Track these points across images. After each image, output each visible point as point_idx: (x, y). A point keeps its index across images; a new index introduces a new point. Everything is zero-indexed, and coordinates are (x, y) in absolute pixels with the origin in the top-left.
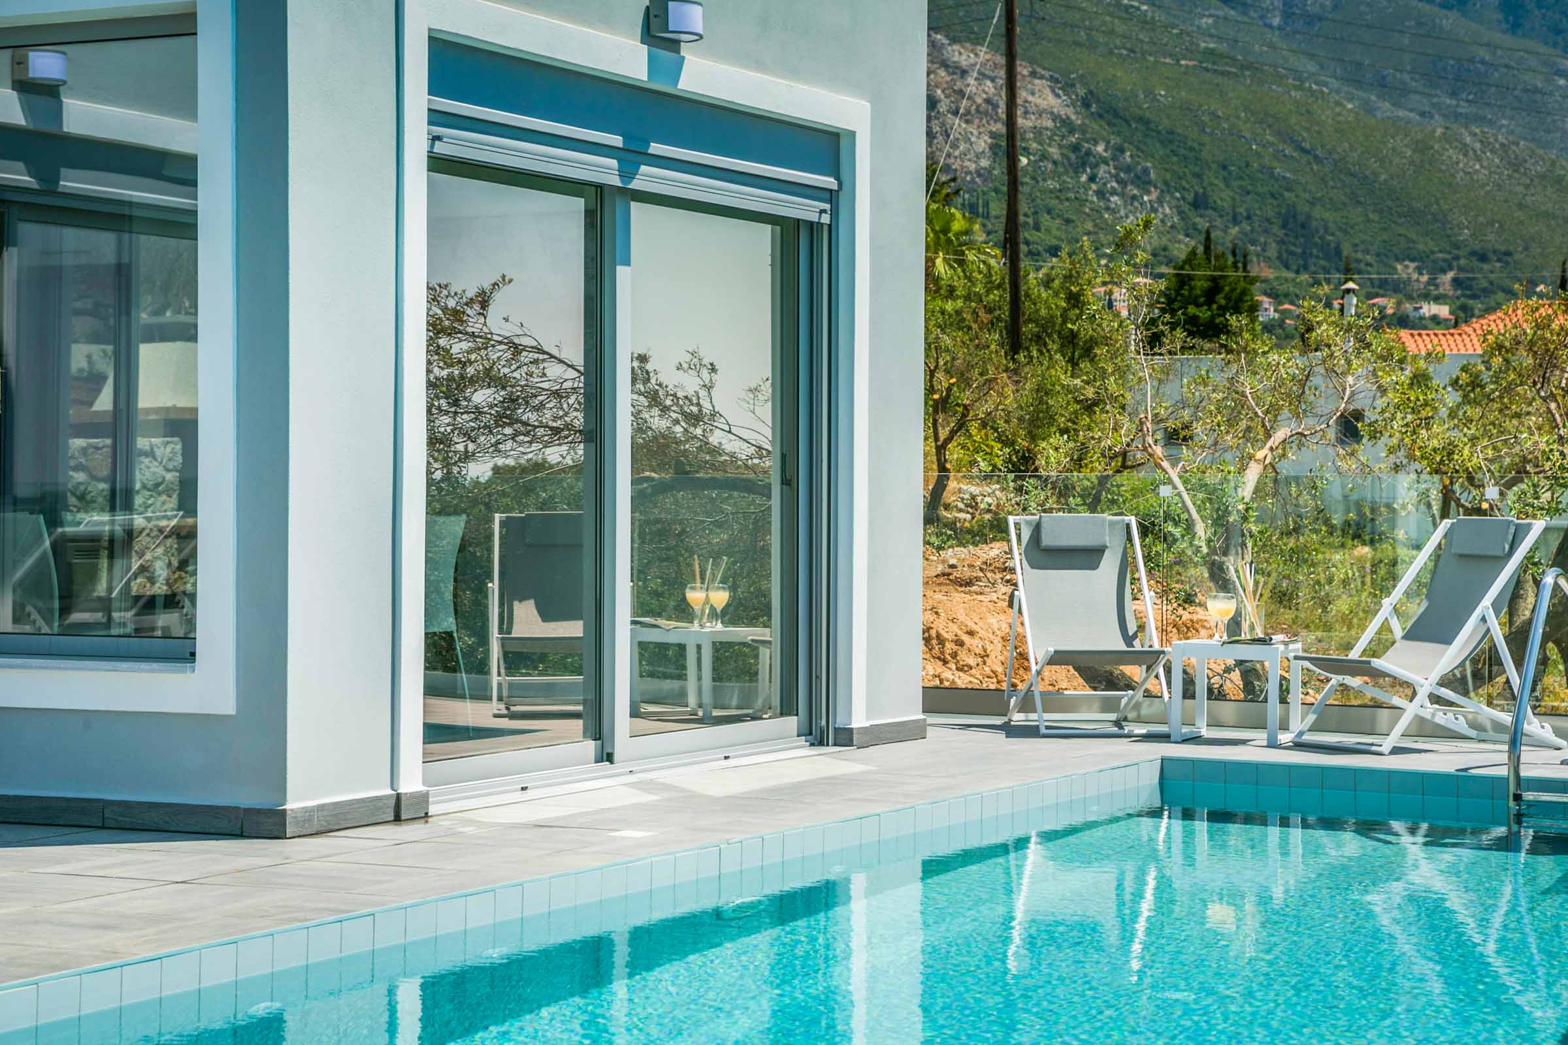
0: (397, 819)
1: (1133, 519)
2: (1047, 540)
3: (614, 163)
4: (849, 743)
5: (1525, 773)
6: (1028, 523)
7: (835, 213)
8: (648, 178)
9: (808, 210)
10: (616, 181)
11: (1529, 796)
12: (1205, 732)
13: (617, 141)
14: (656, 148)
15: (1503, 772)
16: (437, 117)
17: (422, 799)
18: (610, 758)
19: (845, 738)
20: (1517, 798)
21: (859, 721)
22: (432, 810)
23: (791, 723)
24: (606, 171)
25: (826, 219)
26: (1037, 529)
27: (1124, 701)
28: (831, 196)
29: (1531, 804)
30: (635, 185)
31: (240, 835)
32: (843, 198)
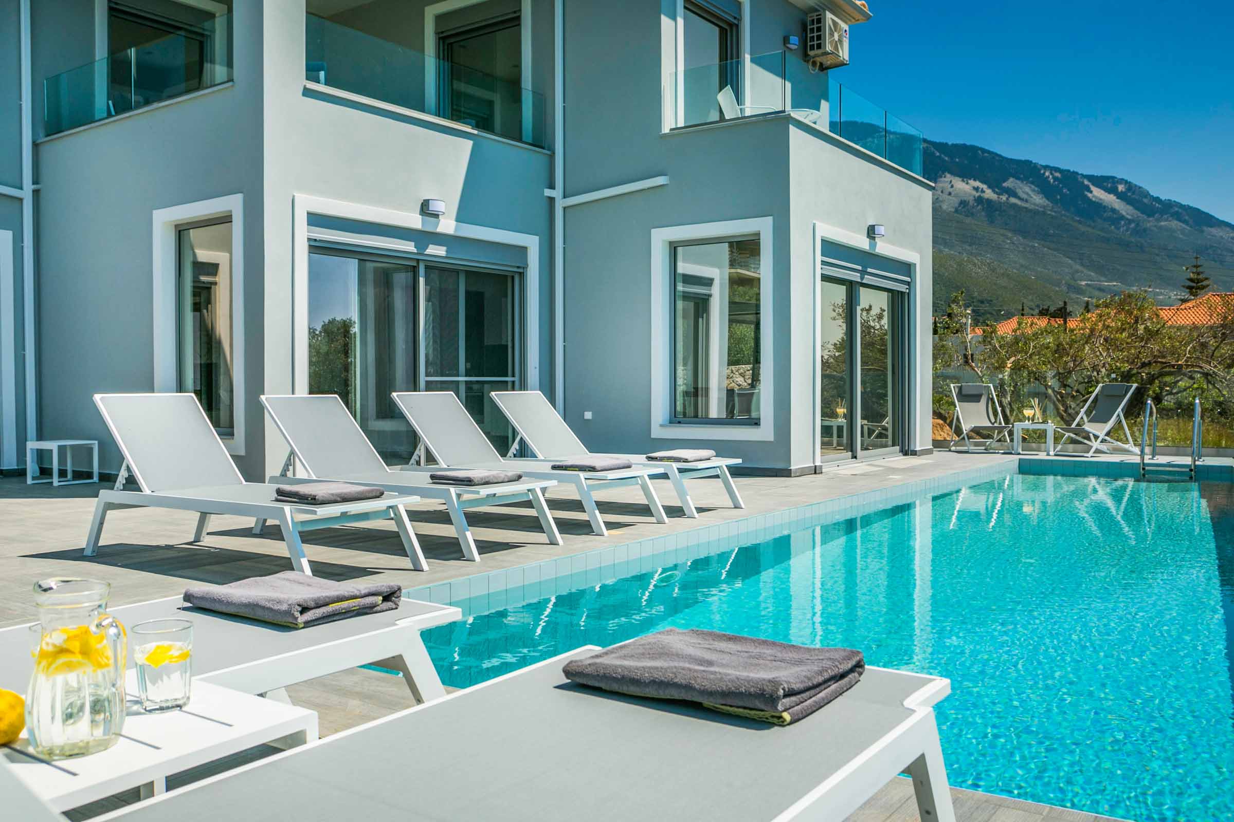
0: (815, 473)
1: (991, 385)
2: (964, 392)
3: (859, 275)
4: (915, 454)
5: (1145, 462)
6: (958, 387)
7: (909, 289)
8: (868, 279)
9: (903, 288)
10: (859, 280)
11: (1147, 468)
12: (1021, 452)
13: (860, 268)
14: (869, 270)
15: (1139, 462)
16: (823, 263)
17: (821, 467)
18: (856, 457)
19: (914, 453)
20: (1144, 469)
21: (918, 448)
22: (824, 470)
23: (897, 448)
24: (856, 277)
25: (907, 291)
26: (960, 388)
27: (988, 443)
28: (908, 283)
29: (1148, 470)
30: (864, 281)
31: (776, 476)
32: (912, 284)
